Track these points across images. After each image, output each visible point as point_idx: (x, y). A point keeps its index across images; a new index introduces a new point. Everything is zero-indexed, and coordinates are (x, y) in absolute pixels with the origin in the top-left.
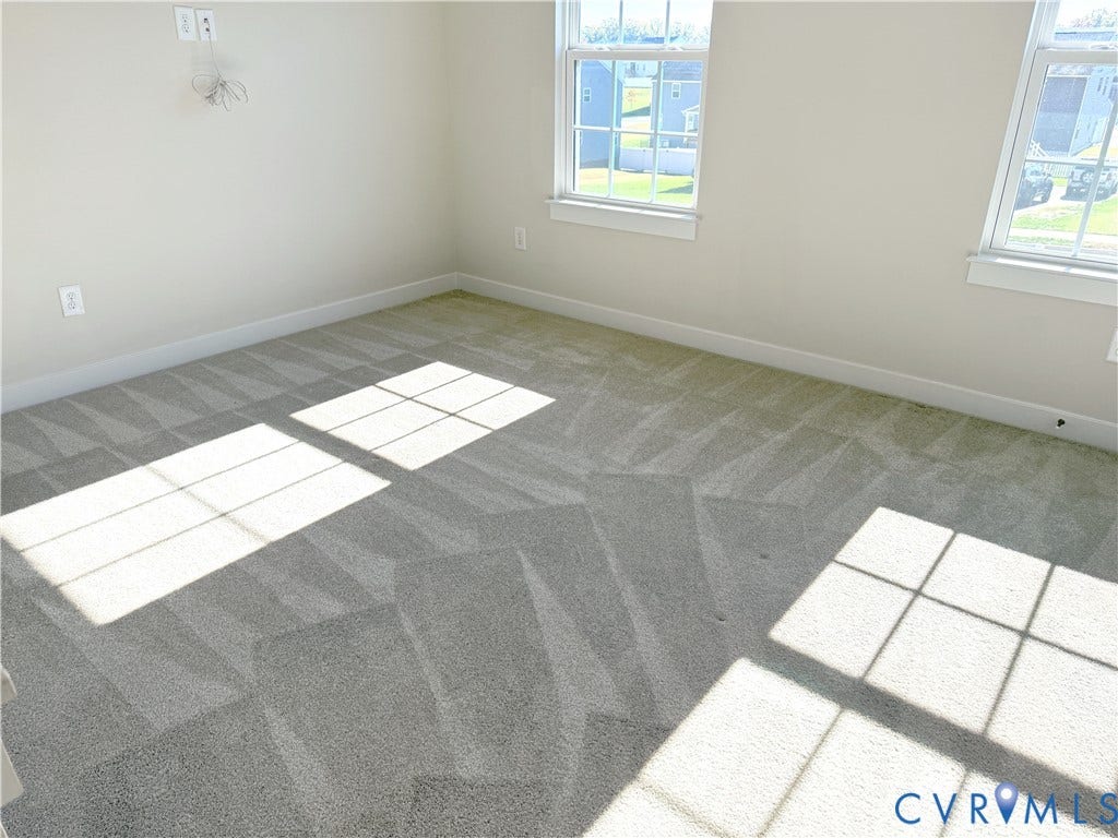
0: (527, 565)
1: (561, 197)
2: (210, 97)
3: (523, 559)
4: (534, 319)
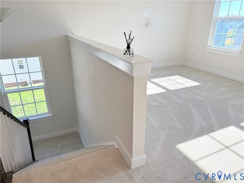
0: (191, 106)
1: (209, 47)
2: (146, 26)
3: (191, 105)
4: (198, 71)
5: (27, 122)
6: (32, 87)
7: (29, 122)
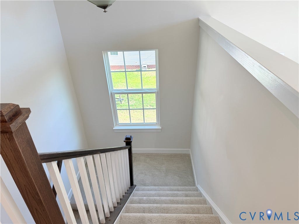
5: (129, 141)
6: (142, 90)
7: (131, 142)
